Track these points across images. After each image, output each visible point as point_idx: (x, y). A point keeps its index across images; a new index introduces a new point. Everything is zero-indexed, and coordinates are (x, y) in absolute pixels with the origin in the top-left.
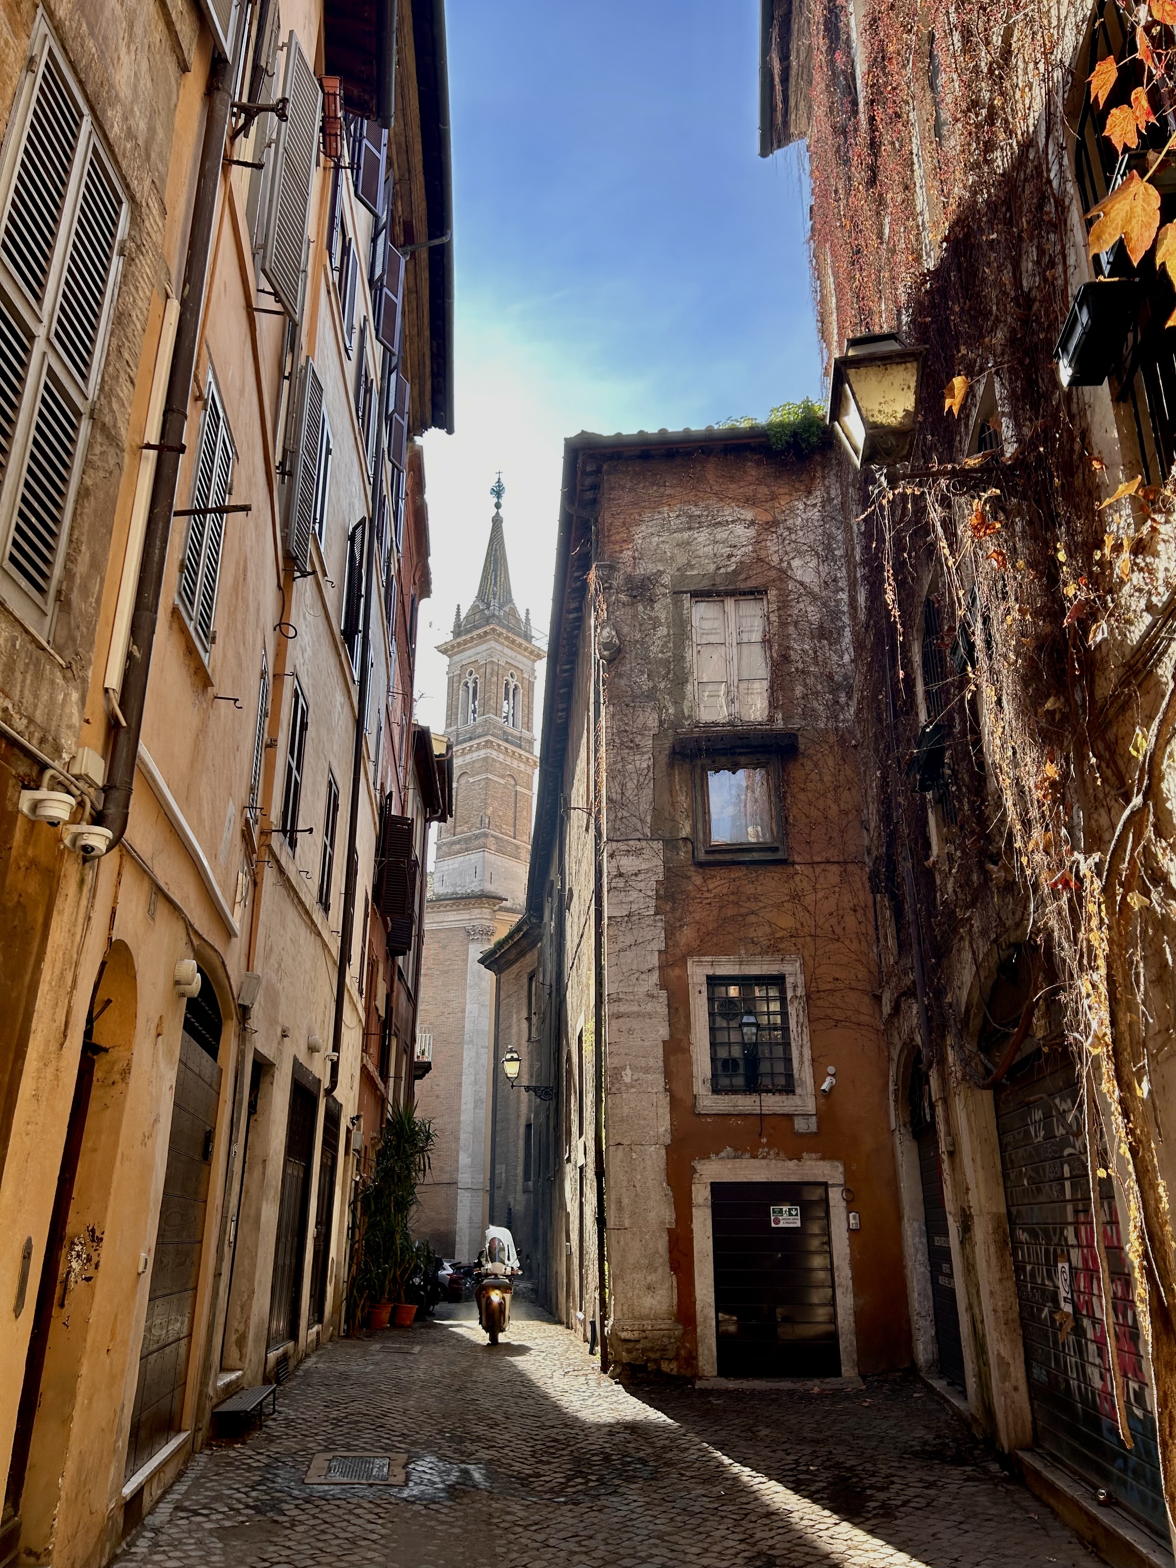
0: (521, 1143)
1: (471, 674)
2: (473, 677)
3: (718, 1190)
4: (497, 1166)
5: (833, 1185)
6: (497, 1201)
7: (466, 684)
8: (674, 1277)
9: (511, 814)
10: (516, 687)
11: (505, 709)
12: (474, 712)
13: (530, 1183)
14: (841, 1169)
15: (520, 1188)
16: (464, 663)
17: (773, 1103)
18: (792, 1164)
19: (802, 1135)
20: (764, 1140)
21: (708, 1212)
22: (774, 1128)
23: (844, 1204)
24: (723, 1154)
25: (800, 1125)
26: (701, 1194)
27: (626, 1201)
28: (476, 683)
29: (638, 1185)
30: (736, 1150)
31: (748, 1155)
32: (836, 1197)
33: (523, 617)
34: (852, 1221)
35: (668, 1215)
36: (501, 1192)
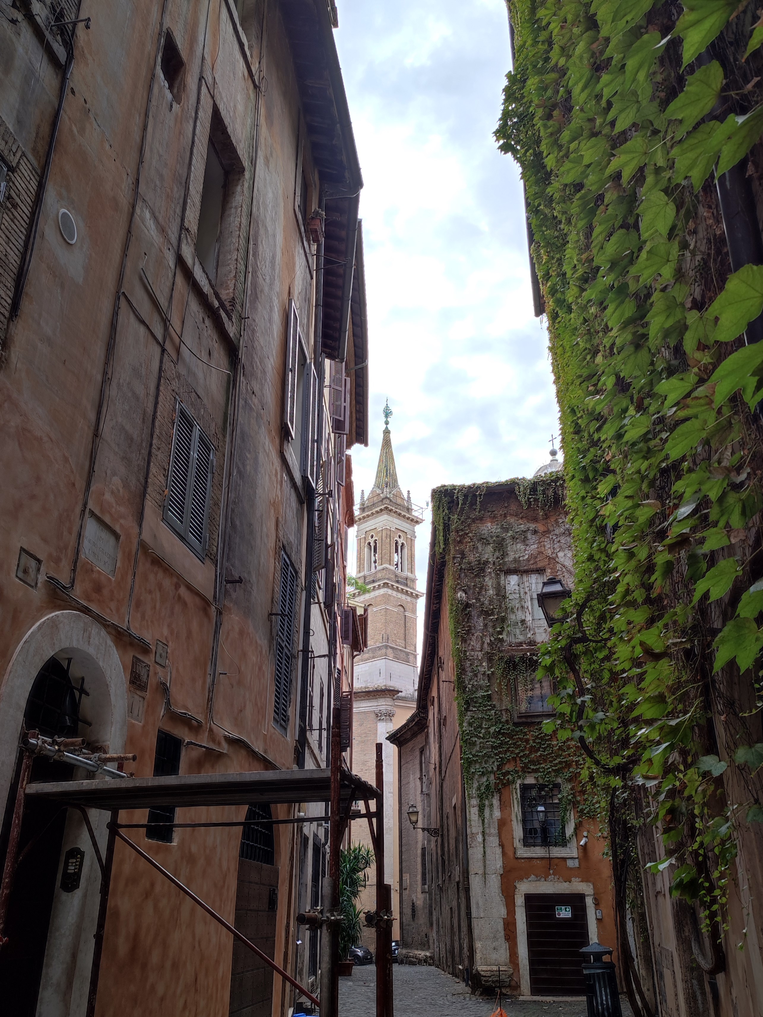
0: (419, 860)
1: (372, 537)
2: (374, 539)
3: (529, 898)
4: (404, 875)
5: (588, 895)
6: (405, 897)
7: (369, 544)
8: (507, 944)
9: (403, 631)
10: (403, 544)
11: (396, 560)
12: (375, 562)
13: (426, 886)
14: (592, 887)
15: (419, 890)
16: (368, 529)
17: (557, 852)
18: (566, 884)
19: (571, 869)
20: (551, 872)
21: (523, 910)
22: (557, 865)
23: (594, 905)
24: (529, 879)
25: (570, 863)
26: (520, 901)
27: (481, 903)
28: (376, 543)
29: (487, 895)
30: (537, 877)
31: (543, 879)
32: (589, 901)
33: (406, 496)
34: (598, 914)
35: (503, 912)
36: (407, 892)
